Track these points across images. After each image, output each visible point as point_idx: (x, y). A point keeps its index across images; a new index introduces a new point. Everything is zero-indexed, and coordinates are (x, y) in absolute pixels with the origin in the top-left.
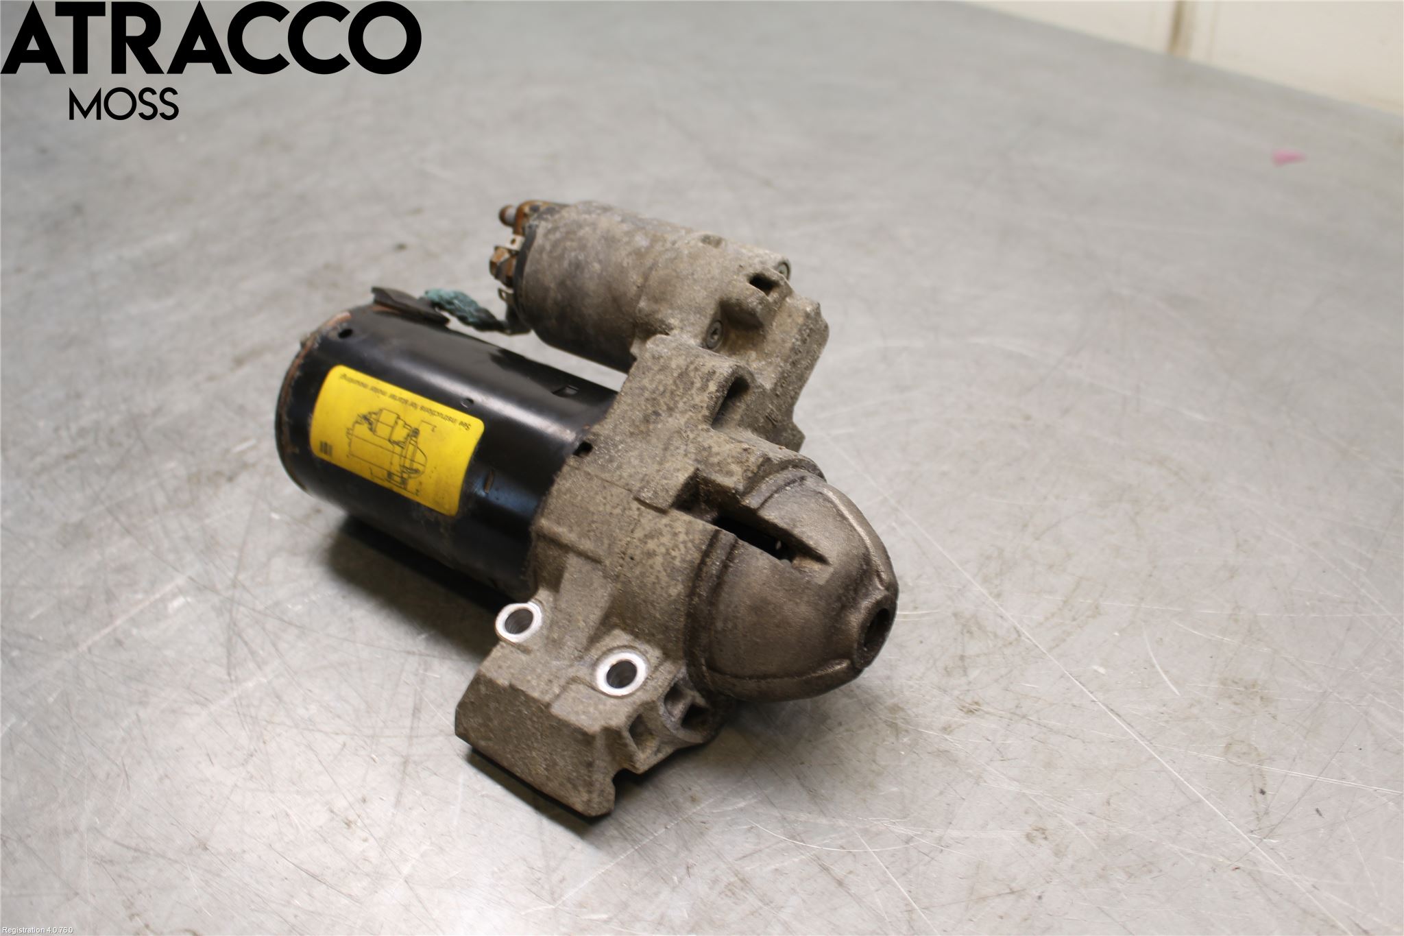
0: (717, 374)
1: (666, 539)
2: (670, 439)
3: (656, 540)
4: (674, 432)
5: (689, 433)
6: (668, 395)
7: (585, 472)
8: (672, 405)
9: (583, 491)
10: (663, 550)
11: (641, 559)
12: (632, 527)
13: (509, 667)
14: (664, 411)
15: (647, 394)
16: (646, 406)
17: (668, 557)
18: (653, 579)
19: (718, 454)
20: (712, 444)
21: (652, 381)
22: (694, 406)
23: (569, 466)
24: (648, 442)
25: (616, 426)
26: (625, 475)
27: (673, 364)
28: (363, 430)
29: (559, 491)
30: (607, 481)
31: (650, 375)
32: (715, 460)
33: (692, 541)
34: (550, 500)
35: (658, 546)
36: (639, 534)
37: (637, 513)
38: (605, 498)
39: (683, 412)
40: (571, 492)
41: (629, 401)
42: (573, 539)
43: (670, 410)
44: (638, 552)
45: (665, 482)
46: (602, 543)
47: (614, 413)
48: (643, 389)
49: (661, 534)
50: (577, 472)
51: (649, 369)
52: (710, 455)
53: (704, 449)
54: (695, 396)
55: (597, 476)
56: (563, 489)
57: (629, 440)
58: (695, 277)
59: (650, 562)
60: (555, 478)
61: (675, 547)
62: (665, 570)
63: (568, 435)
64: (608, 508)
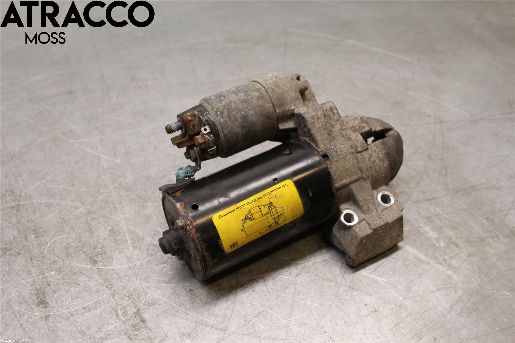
0: (333, 107)
1: (374, 154)
2: (341, 133)
3: (372, 157)
4: (340, 131)
5: (344, 127)
6: (327, 123)
7: (335, 161)
8: (331, 125)
9: (340, 166)
10: (376, 157)
11: (373, 166)
12: (364, 160)
13: (365, 228)
14: (331, 128)
15: (322, 129)
16: (325, 132)
17: (379, 158)
18: (379, 167)
19: (356, 125)
20: (352, 125)
21: (319, 124)
22: (337, 120)
23: (329, 164)
24: (337, 139)
25: (323, 144)
26: (345, 151)
27: (319, 115)
28: (249, 223)
29: (334, 173)
30: (343, 157)
31: (316, 123)
32: (357, 127)
33: (381, 148)
34: (334, 178)
35: (374, 158)
36: (367, 160)
37: (361, 156)
38: (348, 161)
39: (336, 124)
40: (337, 170)
41: (319, 135)
42: (349, 180)
43: (332, 126)
44: (371, 165)
45: (359, 142)
46: (358, 173)
47: (319, 141)
48: (319, 128)
49: (372, 154)
50: (332, 163)
51: (314, 122)
52: (355, 127)
53: (352, 127)
54: (334, 117)
55: (339, 159)
56: (334, 171)
57: (332, 144)
58: (286, 90)
59: (375, 164)
60: (329, 171)
61: (378, 154)
62: (380, 162)
63: (316, 158)
64: (352, 163)
